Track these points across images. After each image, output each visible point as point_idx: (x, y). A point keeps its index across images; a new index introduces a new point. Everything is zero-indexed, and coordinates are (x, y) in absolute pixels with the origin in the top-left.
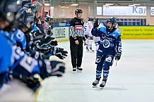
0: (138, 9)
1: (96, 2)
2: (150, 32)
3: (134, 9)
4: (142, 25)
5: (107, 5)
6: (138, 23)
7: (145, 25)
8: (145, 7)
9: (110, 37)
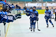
0: (39, 4)
1: (25, 2)
2: (43, 12)
3: (38, 4)
4: (40, 9)
5: (29, 3)
6: (39, 9)
7: (41, 9)
8: (41, 4)
9: (34, 13)
